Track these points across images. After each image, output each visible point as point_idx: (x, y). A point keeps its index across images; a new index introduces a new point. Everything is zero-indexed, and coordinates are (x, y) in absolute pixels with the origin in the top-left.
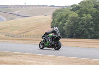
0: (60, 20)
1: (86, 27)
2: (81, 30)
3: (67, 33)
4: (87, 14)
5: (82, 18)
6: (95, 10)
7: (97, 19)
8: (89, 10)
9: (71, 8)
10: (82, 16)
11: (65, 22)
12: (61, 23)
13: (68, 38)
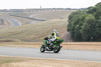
2: (98, 33)
3: (84, 37)
5: (99, 20)
13: (85, 41)
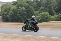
0: (5, 11)
1: (21, 15)
2: (18, 17)
3: (10, 19)
4: (22, 7)
5: (19, 9)
6: (27, 4)
7: (28, 10)
8: (23, 4)
9: (12, 3)
11: (9, 12)
12: (6, 13)
13: (11, 22)
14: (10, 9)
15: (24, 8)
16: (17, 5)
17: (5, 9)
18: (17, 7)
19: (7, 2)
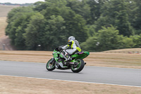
0: (18, 24)
1: (55, 34)
2: (48, 39)
3: (29, 43)
4: (56, 15)
6: (68, 10)
7: (71, 23)
8: (60, 9)
9: (34, 7)
10: (50, 18)
11: (25, 27)
12: (20, 28)
13: (30, 50)
14: (28, 19)
15: (60, 18)
16: (45, 11)
17: (18, 19)
18: (45, 15)
19: (23, 5)
